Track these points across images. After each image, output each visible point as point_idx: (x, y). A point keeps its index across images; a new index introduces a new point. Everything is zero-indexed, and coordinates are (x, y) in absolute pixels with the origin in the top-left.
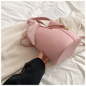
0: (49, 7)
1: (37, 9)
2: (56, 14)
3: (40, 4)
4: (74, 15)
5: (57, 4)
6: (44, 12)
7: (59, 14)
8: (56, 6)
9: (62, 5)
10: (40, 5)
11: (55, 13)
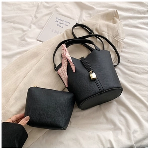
0: (47, 18)
1: (30, 27)
2: (61, 25)
3: (32, 17)
4: (86, 17)
5: (57, 7)
6: (43, 28)
7: (64, 23)
8: (57, 11)
9: (65, 6)
10: (33, 19)
11: (58, 24)
